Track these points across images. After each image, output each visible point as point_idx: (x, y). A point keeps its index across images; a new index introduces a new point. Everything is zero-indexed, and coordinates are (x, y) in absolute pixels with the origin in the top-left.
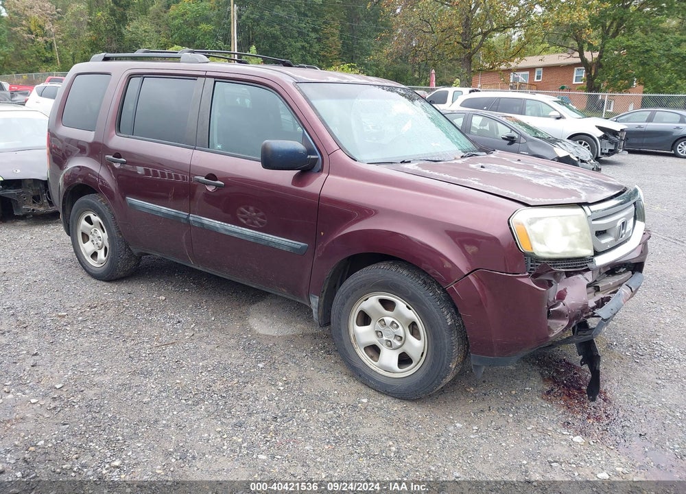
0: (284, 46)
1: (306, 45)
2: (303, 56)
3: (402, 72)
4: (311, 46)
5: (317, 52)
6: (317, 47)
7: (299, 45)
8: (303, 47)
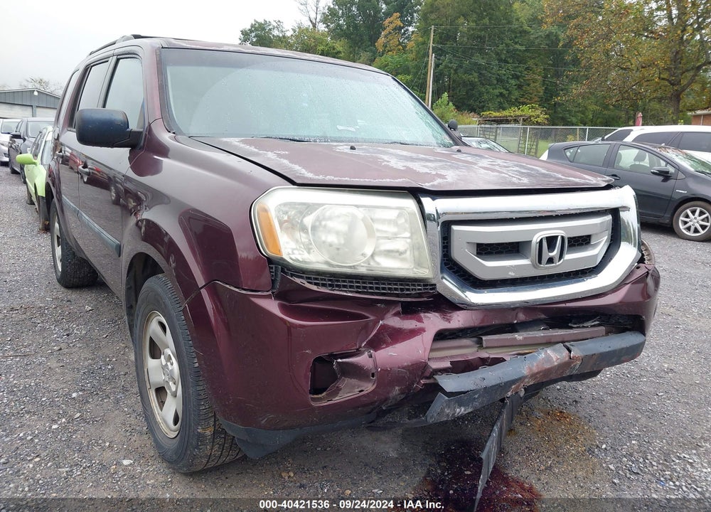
0: (481, 94)
1: (505, 92)
2: (500, 103)
3: (613, 119)
4: (510, 93)
5: (517, 99)
6: (516, 94)
7: (497, 92)
8: (501, 95)
